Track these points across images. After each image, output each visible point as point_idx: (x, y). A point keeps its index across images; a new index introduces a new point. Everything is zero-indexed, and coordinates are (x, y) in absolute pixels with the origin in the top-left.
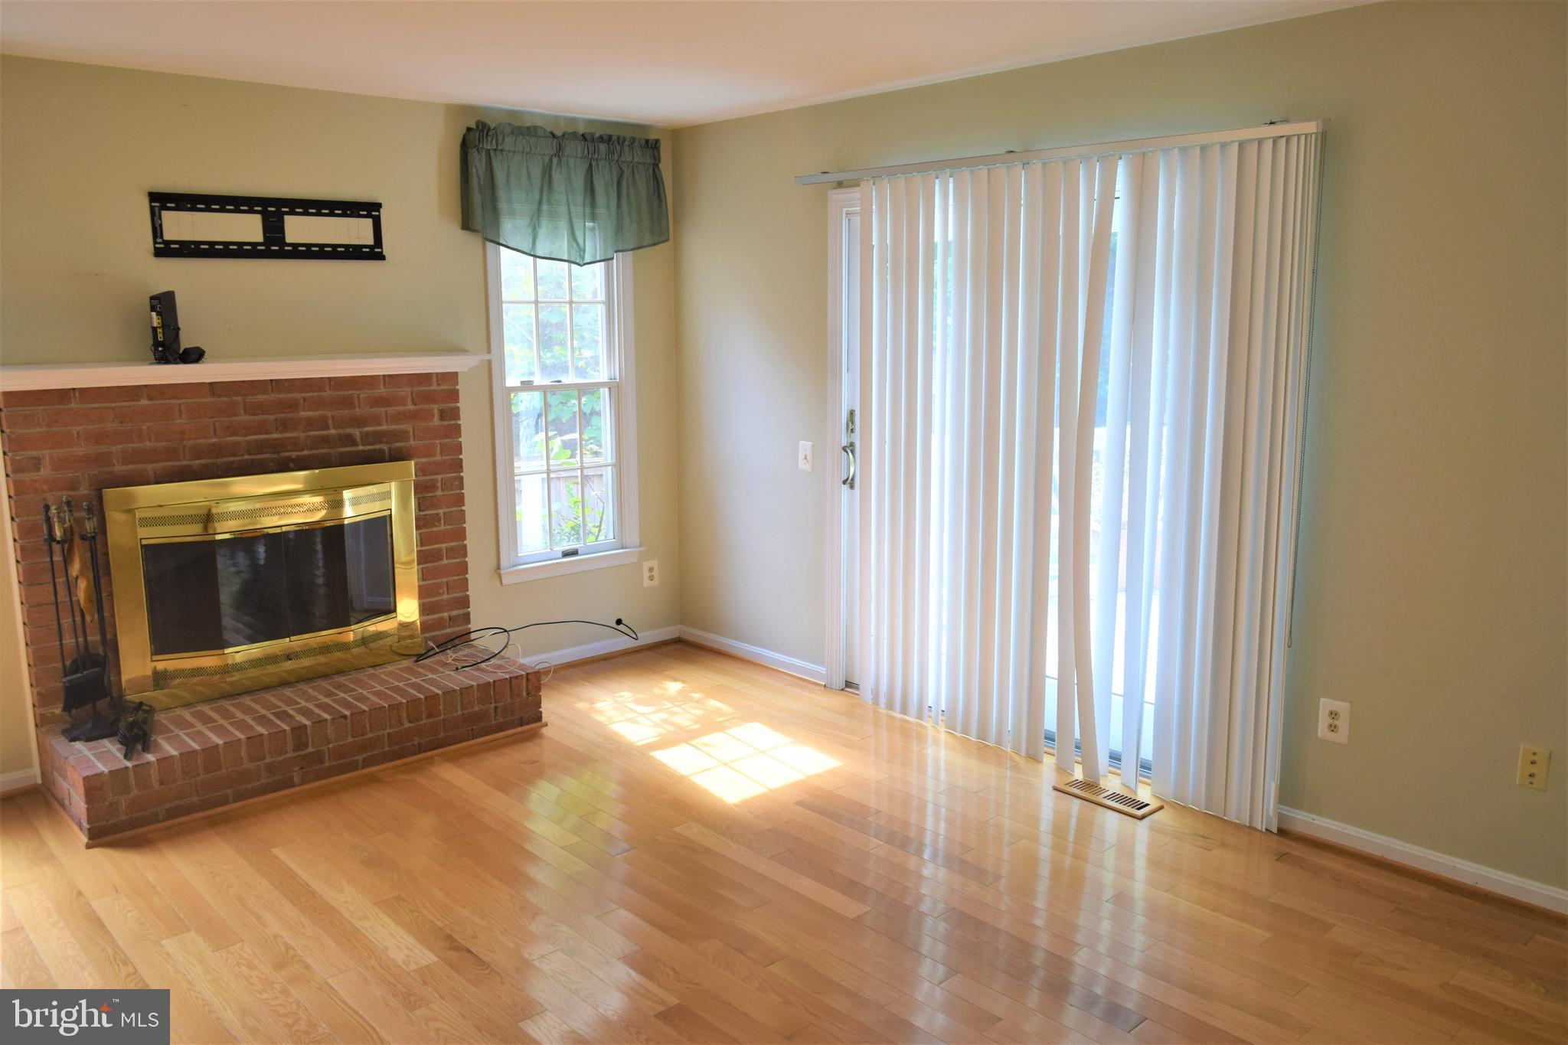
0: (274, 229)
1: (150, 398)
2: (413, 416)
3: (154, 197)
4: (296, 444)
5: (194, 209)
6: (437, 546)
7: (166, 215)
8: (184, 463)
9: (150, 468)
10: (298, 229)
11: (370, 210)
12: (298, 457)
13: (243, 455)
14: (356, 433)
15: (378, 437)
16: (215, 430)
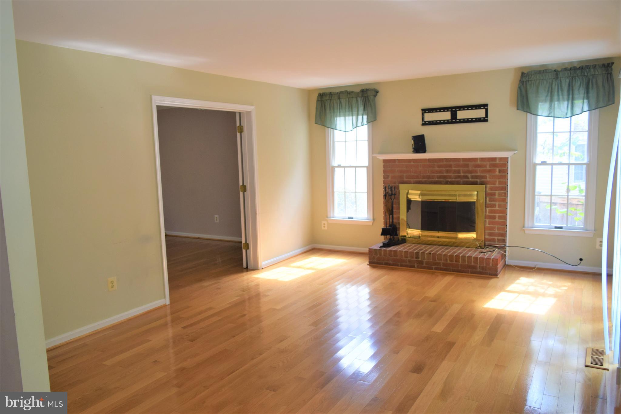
0: (454, 115)
1: (414, 162)
2: (489, 171)
3: (423, 110)
4: (450, 177)
5: (433, 112)
6: (494, 214)
7: (426, 115)
8: (420, 180)
9: (412, 180)
10: (461, 115)
11: (485, 106)
12: (451, 181)
13: (435, 179)
14: (469, 175)
15: (476, 177)
16: (429, 171)
